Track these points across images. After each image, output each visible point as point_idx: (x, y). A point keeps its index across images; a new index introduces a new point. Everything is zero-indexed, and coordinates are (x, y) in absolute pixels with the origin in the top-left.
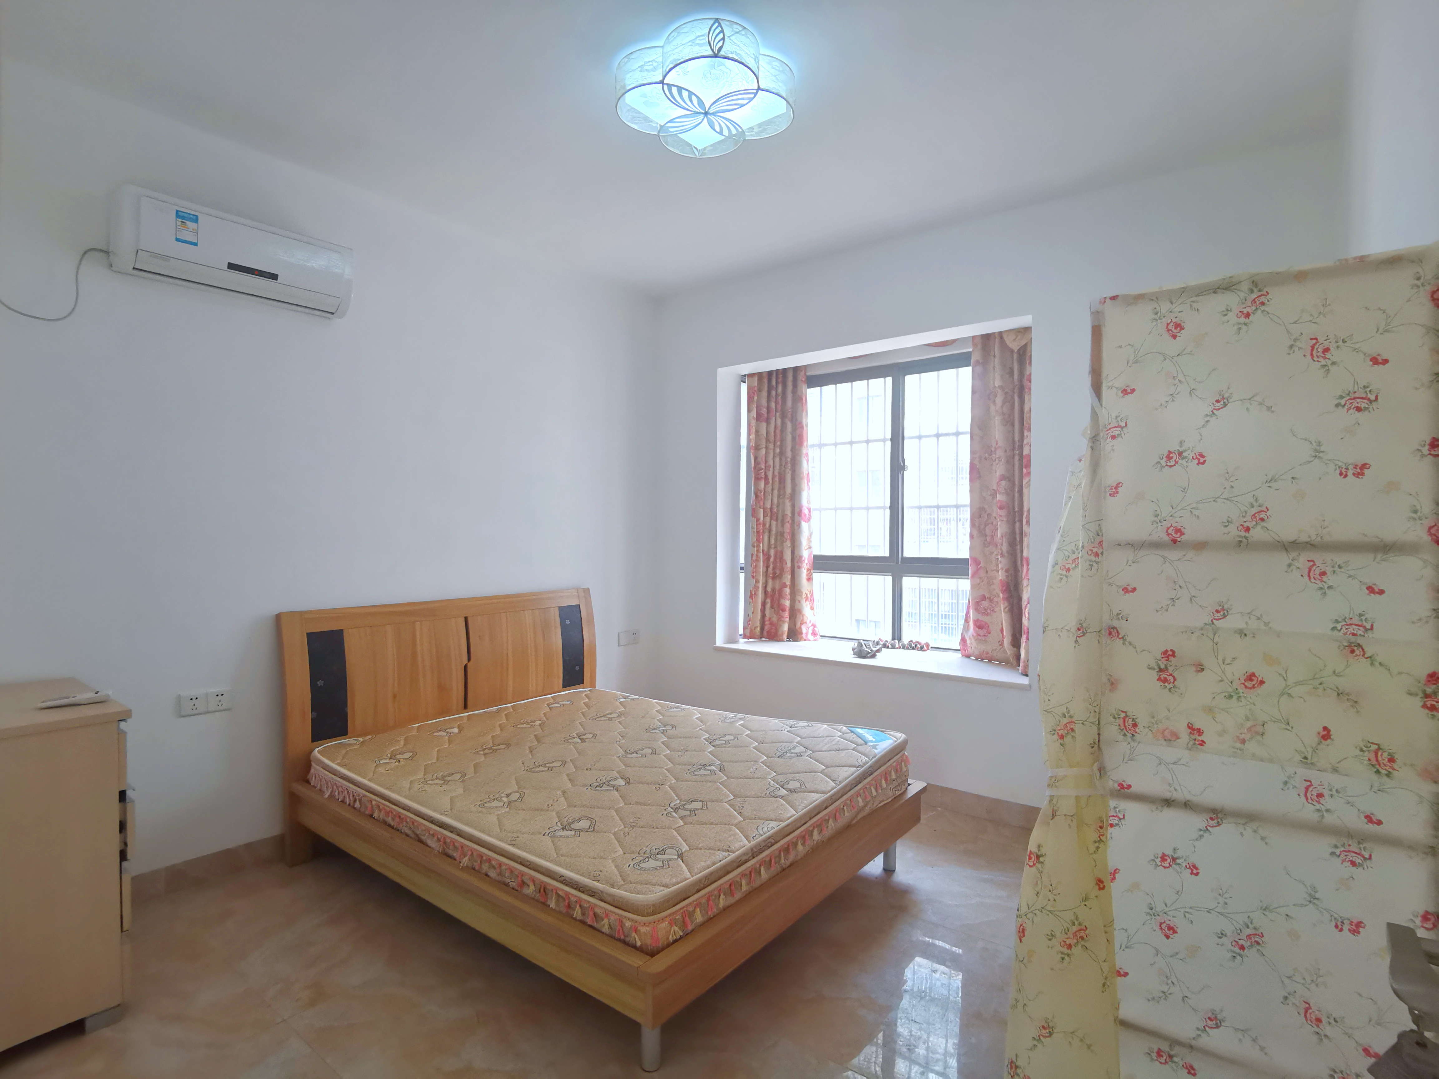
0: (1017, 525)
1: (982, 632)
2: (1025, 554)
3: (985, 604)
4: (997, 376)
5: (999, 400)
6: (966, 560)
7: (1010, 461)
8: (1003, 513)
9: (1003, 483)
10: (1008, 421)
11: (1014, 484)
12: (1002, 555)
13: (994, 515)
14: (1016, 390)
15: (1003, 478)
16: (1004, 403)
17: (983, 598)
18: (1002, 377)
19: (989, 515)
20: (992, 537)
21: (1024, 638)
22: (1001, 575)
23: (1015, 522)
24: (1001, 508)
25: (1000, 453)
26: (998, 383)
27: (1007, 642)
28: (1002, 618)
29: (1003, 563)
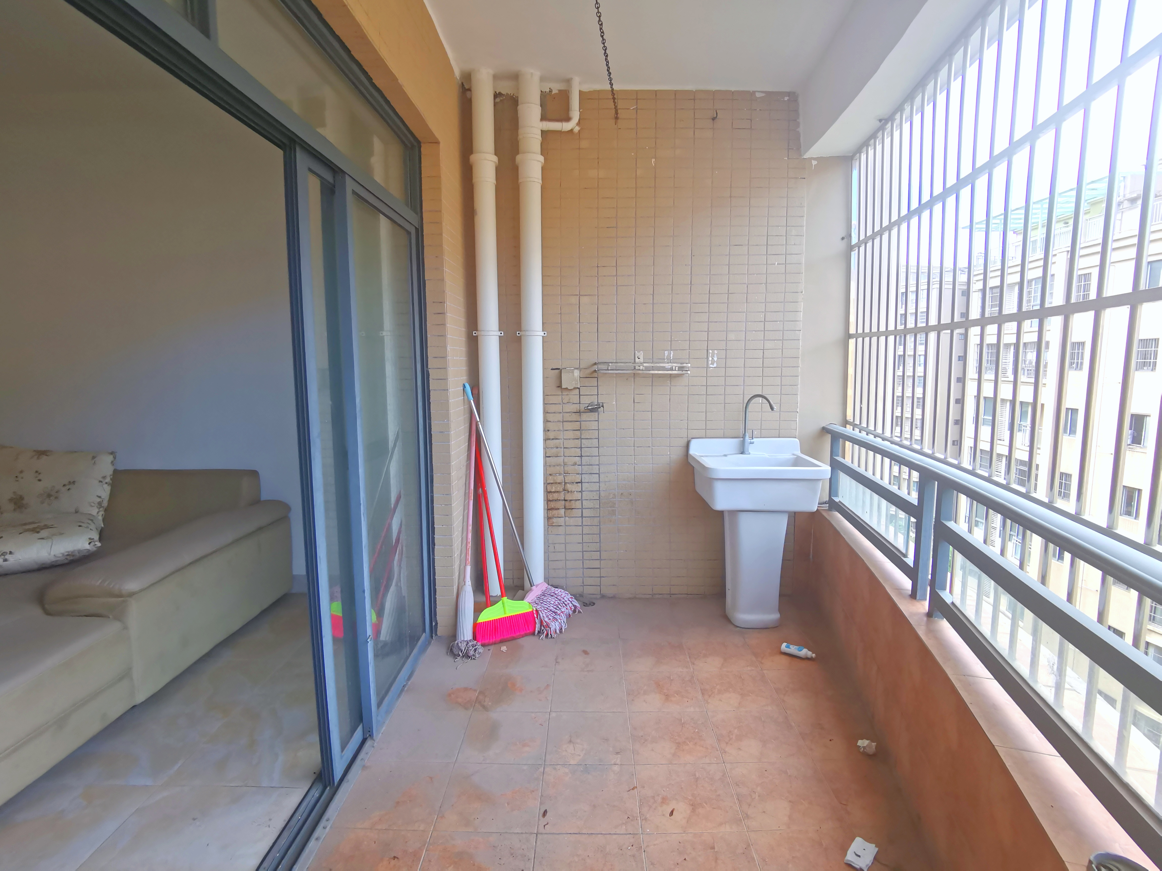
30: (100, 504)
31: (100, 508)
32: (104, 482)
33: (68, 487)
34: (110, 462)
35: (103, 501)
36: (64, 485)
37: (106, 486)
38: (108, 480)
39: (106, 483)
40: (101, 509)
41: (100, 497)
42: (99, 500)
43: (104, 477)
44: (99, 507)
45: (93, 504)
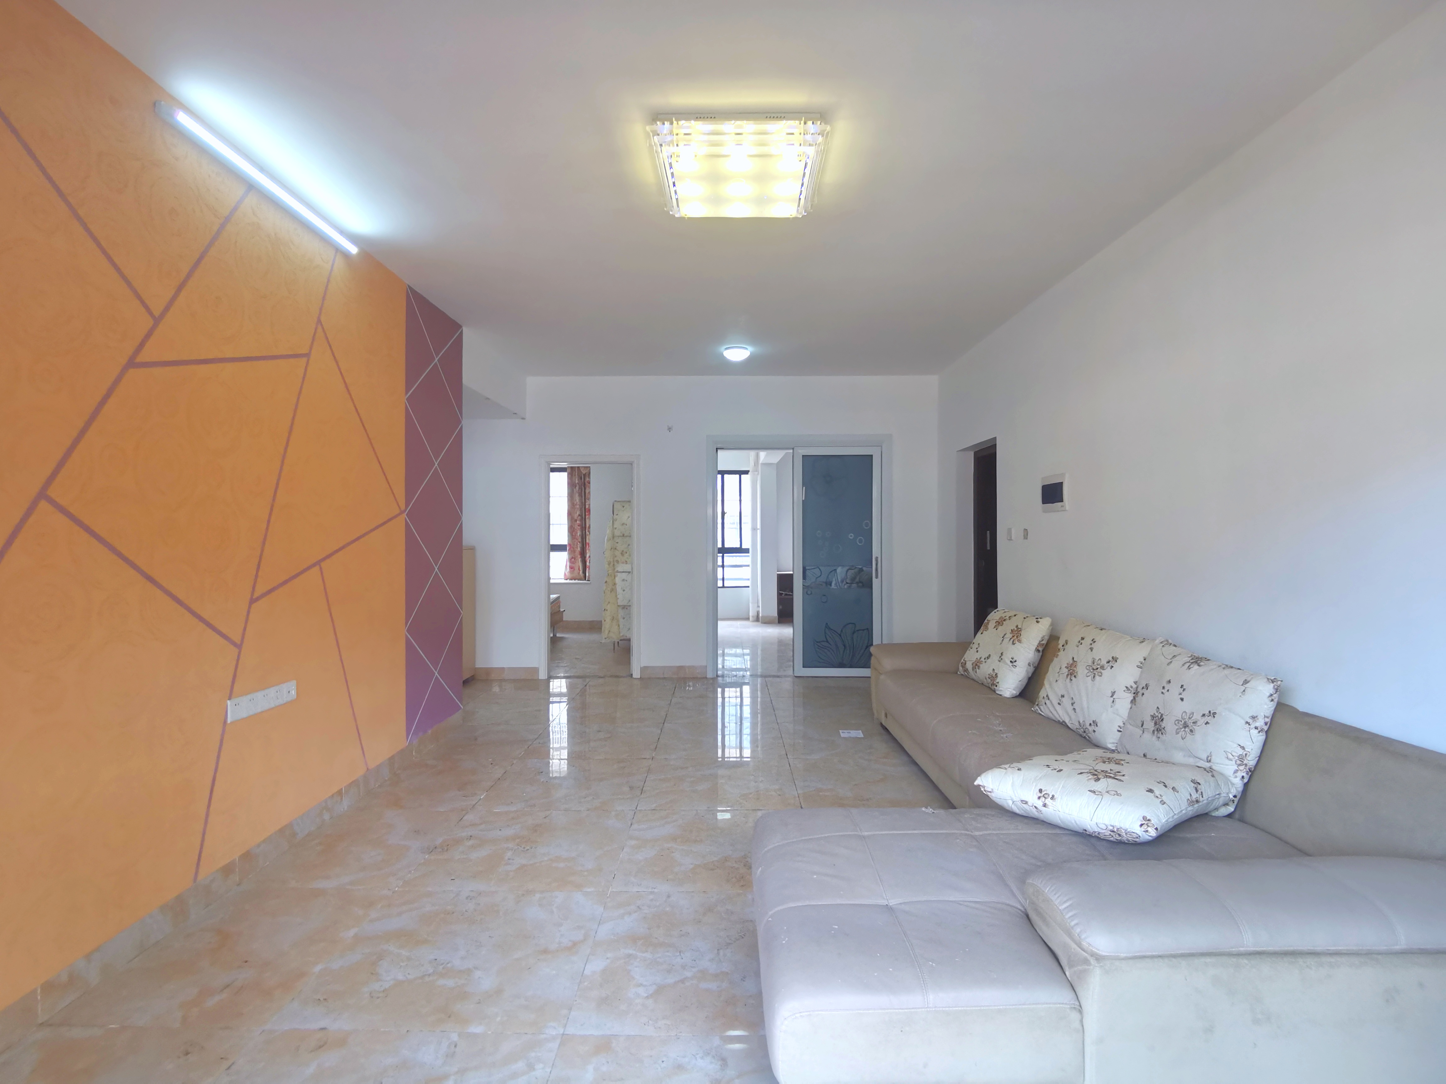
0: (584, 532)
1: (572, 570)
2: (587, 541)
3: (573, 560)
4: (577, 480)
5: (577, 488)
6: (566, 545)
7: (581, 510)
8: (579, 527)
9: (579, 517)
10: (580, 495)
11: (582, 517)
12: (579, 542)
13: (576, 528)
14: (583, 485)
15: (579, 515)
16: (579, 489)
17: (572, 558)
18: (578, 480)
19: (574, 528)
20: (575, 536)
21: (587, 569)
22: (579, 549)
23: (583, 531)
24: (578, 526)
25: (578, 506)
26: (577, 482)
27: (581, 572)
28: (580, 564)
29: (579, 545)
30: (1241, 758)
31: (1239, 765)
32: (1253, 726)
33: (1207, 719)
34: (1268, 694)
35: (1246, 755)
36: (1204, 715)
37: (1254, 732)
38: (1260, 723)
39: (1256, 728)
40: (1242, 768)
41: (1243, 748)
42: (1240, 752)
43: (1254, 718)
44: (1239, 762)
45: (1230, 756)
